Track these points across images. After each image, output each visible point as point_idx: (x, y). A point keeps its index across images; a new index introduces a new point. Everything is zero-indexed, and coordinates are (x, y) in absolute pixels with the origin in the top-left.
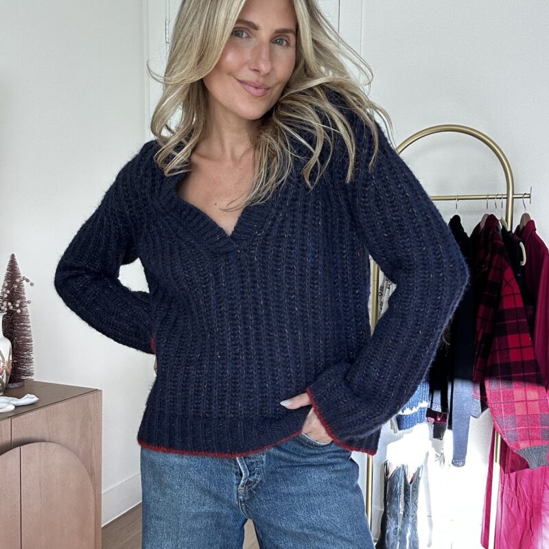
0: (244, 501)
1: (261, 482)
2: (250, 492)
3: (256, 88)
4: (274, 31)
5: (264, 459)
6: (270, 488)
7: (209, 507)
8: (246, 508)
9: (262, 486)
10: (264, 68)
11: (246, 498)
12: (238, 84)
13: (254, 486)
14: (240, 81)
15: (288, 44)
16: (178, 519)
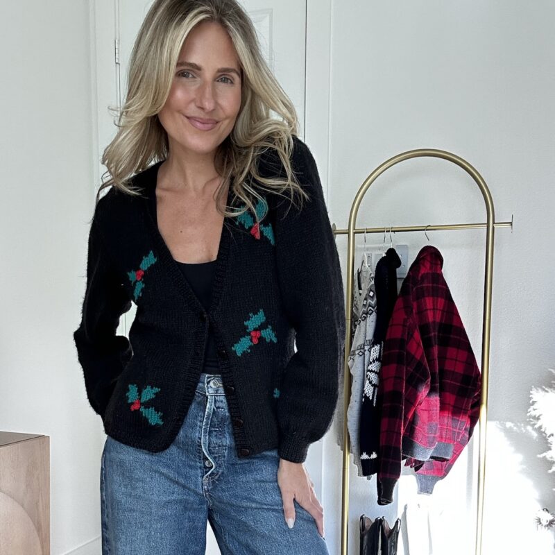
0: (208, 490)
1: (223, 473)
2: (213, 482)
3: (203, 123)
4: (216, 70)
5: (226, 454)
6: (230, 478)
7: (178, 494)
8: (210, 496)
9: (224, 477)
10: (209, 105)
11: (210, 488)
12: (186, 120)
13: (216, 477)
14: (188, 118)
15: (232, 83)
16: (151, 509)
